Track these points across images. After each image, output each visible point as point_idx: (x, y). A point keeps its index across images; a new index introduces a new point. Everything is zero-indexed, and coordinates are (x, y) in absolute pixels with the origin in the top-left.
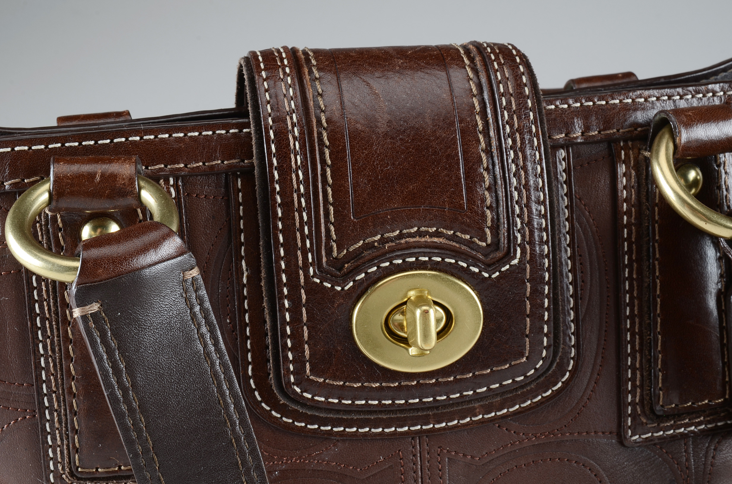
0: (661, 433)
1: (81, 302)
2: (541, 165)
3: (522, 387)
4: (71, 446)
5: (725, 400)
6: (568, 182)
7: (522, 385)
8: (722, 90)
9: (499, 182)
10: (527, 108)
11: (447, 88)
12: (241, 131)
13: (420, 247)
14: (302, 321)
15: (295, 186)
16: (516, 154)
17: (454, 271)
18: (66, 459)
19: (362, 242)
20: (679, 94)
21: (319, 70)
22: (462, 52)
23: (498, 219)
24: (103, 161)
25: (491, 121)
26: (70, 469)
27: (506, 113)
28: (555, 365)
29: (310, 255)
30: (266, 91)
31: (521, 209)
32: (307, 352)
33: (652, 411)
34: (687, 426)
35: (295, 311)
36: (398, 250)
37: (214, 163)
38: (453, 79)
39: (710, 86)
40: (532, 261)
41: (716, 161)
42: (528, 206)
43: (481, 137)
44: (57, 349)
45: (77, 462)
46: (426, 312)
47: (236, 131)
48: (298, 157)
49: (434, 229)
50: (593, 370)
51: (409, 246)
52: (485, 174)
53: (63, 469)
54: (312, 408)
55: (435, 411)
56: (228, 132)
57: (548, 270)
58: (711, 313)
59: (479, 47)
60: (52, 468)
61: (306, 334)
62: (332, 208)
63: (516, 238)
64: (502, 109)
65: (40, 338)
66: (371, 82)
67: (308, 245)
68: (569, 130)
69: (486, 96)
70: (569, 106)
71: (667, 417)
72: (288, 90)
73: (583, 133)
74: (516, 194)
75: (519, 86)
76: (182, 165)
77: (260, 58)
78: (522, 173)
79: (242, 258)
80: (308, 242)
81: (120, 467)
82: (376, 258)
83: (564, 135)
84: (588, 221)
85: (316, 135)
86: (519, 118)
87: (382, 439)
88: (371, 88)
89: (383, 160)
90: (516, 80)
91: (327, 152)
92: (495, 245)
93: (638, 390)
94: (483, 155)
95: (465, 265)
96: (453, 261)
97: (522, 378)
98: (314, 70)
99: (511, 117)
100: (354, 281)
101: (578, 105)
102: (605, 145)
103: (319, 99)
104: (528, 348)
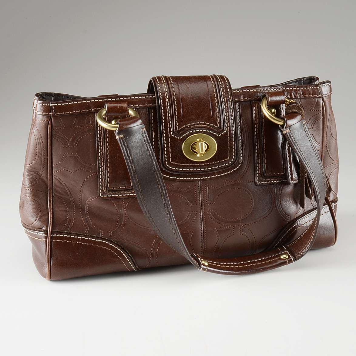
0: (267, 182)
1: (119, 134)
2: (232, 106)
3: (228, 167)
4: (107, 181)
5: (284, 173)
6: (239, 112)
7: (228, 166)
8: (282, 88)
9: (221, 110)
10: (228, 91)
11: (207, 86)
12: (152, 97)
13: (200, 127)
14: (169, 147)
15: (167, 111)
16: (225, 103)
17: (209, 134)
18: (105, 185)
19: (185, 126)
20: (269, 89)
21: (173, 81)
22: (210, 77)
23: (221, 120)
24: (119, 103)
25: (218, 94)
26: (106, 188)
27: (222, 92)
28: (237, 161)
29: (171, 129)
30: (159, 86)
31: (227, 118)
32: (170, 155)
33: (264, 175)
34: (274, 181)
35: (167, 144)
36: (194, 128)
37: (146, 105)
38: (208, 84)
39: (278, 87)
40: (230, 132)
41: (280, 107)
42: (228, 117)
43: (216, 99)
44: (104, 154)
45: (108, 186)
46: (202, 143)
47: (151, 97)
48: (168, 103)
49: (204, 123)
50: (247, 163)
51: (197, 127)
52: (217, 108)
53: (104, 188)
54: (171, 171)
55: (204, 173)
56: (149, 97)
57: (234, 138)
58: (280, 149)
59: (215, 76)
60: (101, 188)
61: (170, 151)
62: (177, 117)
63: (225, 125)
64: (221, 91)
65: (100, 151)
66: (186, 84)
67: (171, 126)
68: (239, 97)
69: (217, 88)
70: (239, 91)
71: (268, 177)
72: (165, 86)
73: (243, 99)
74: (225, 113)
75: (226, 86)
76: (137, 105)
77: (157, 78)
78: (227, 108)
79: (153, 130)
80: (171, 125)
81: (120, 187)
82: (189, 130)
83: (238, 99)
84: (245, 123)
85: (172, 98)
86: (226, 94)
87: (190, 181)
88: (187, 86)
89: (190, 104)
90: (225, 84)
91: (175, 102)
92: (220, 127)
93: (260, 170)
94: (216, 103)
95: (212, 132)
96: (209, 131)
97: (228, 164)
98: (171, 81)
99: (224, 94)
100: (183, 136)
101: (242, 91)
102: (249, 102)
103: (173, 88)
104: (229, 156)
